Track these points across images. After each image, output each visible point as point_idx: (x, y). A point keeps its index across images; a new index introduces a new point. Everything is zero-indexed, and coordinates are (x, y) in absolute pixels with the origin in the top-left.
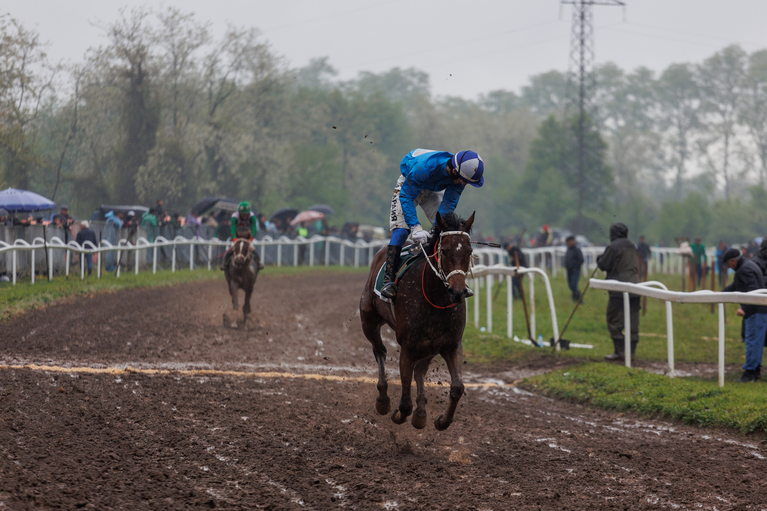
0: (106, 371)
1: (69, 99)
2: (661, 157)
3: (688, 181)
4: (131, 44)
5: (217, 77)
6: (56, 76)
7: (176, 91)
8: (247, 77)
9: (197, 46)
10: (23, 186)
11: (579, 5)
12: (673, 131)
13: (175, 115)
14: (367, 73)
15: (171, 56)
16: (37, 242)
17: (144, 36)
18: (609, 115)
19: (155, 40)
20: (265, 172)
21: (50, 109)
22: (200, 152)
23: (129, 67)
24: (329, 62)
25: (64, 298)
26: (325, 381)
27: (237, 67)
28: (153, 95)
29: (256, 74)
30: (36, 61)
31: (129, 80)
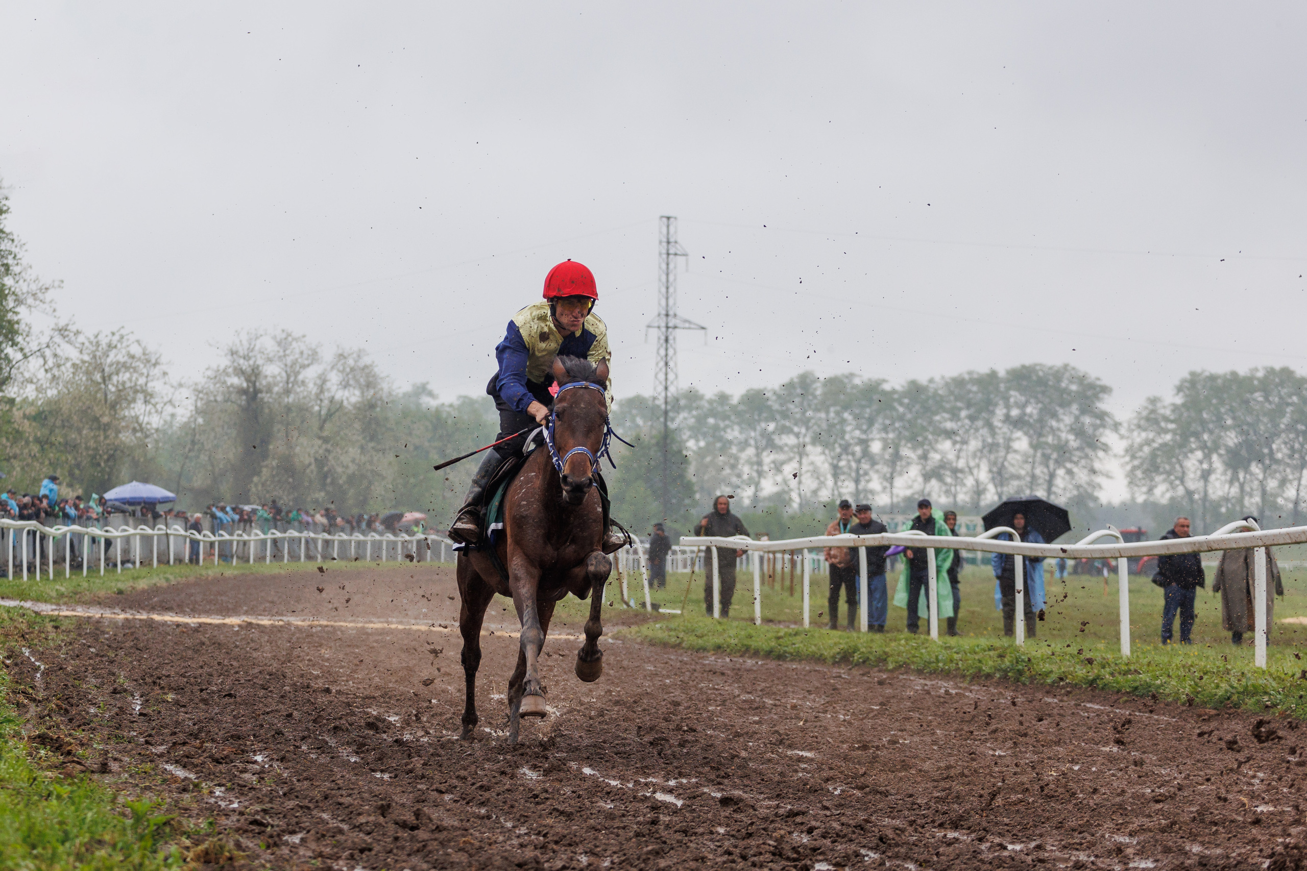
1: (189, 414)
2: (739, 476)
3: (765, 499)
4: (246, 363)
5: (327, 395)
6: (177, 393)
7: (288, 409)
8: (354, 395)
9: (308, 365)
10: (145, 481)
11: (664, 329)
12: (751, 451)
13: (287, 430)
14: (465, 397)
15: (284, 375)
16: (159, 529)
17: (259, 356)
18: (690, 437)
19: (270, 360)
20: (370, 483)
21: (171, 426)
22: (310, 464)
23: (245, 385)
24: (429, 387)
25: (184, 579)
27: (345, 385)
28: (267, 411)
29: (363, 393)
30: (158, 379)
31: (244, 397)
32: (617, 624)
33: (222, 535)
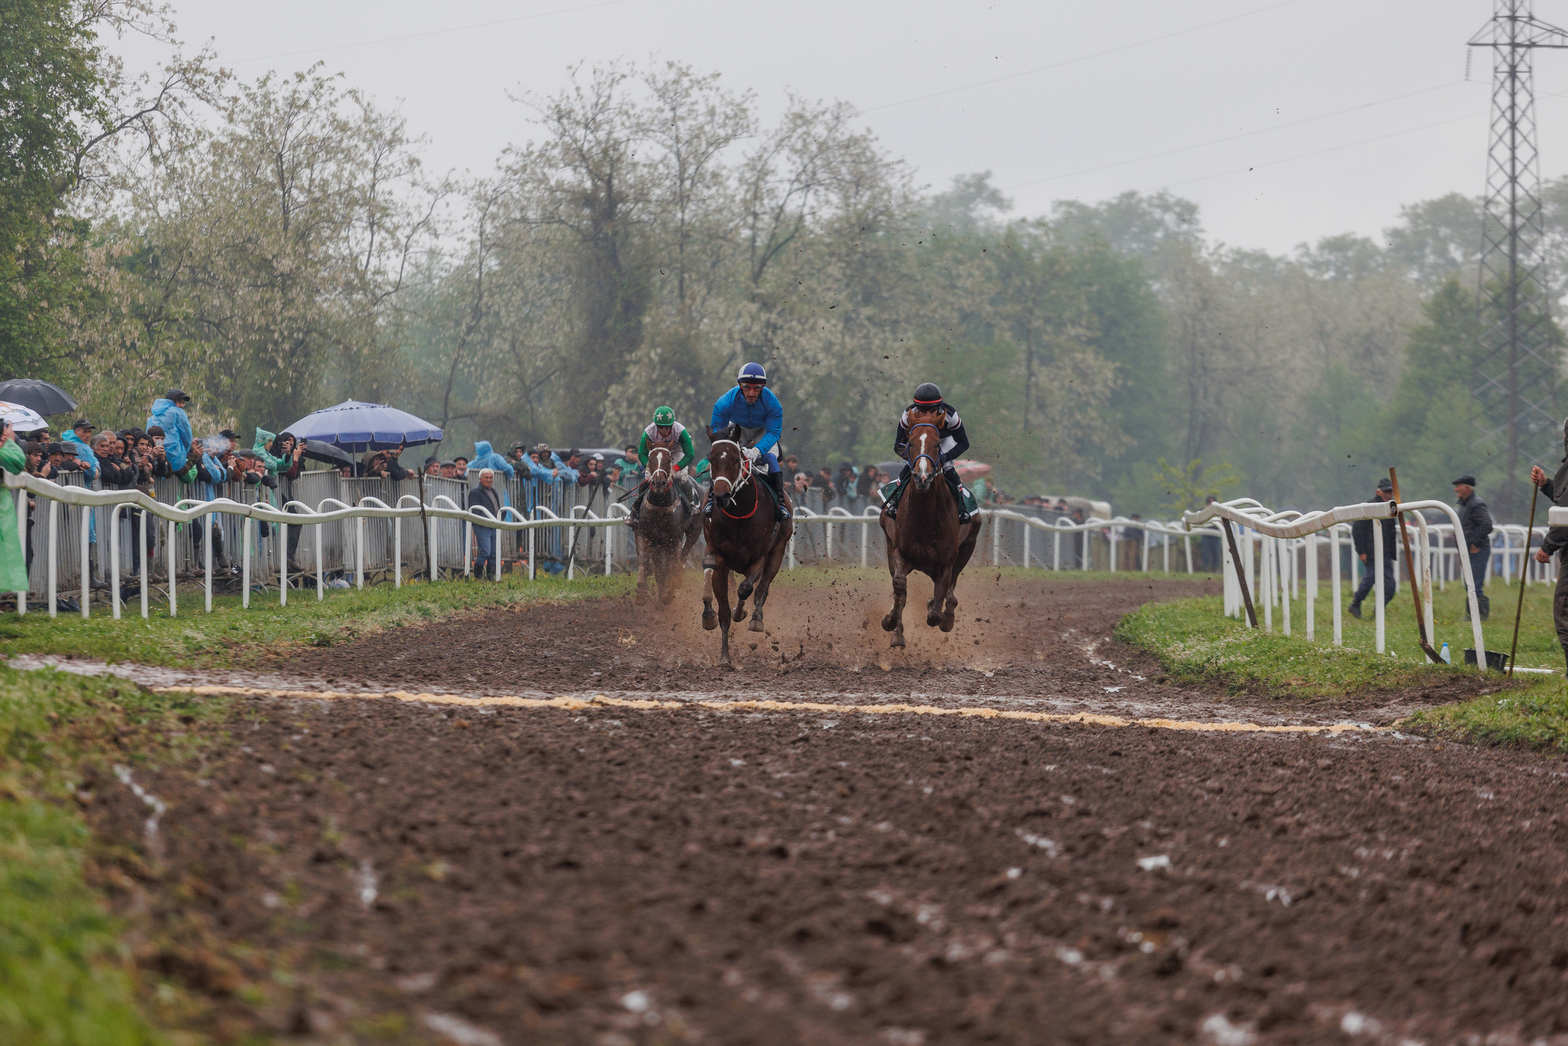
0: (552, 703)
1: (467, 251)
4: (590, 137)
5: (768, 203)
6: (441, 203)
7: (684, 235)
8: (827, 202)
9: (727, 140)
11: (1506, 50)
13: (682, 281)
14: (1072, 204)
15: (673, 160)
16: (406, 503)
17: (618, 121)
19: (642, 129)
20: (865, 396)
21: (429, 276)
22: (733, 356)
23: (588, 184)
24: (992, 183)
25: (462, 611)
27: (807, 182)
28: (636, 240)
29: (846, 199)
30: (398, 174)
32: (1412, 699)
33: (544, 515)
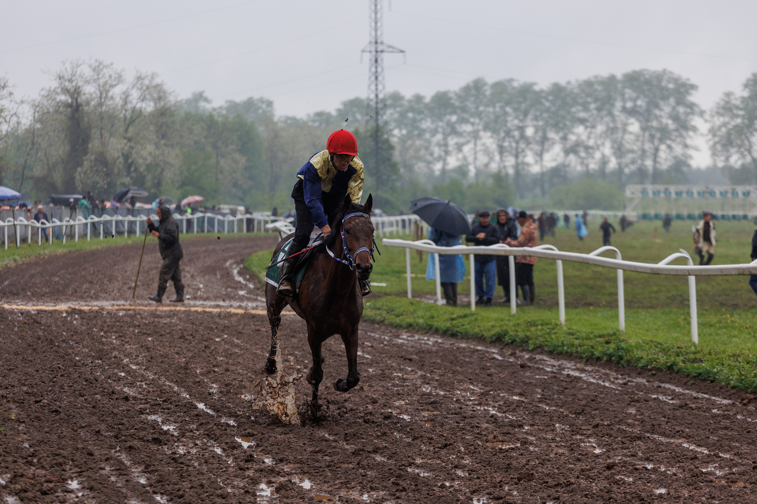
0: (56, 308)
1: (29, 123)
2: (432, 154)
3: (450, 171)
4: (70, 85)
5: (129, 106)
6: (20, 107)
7: (101, 116)
8: (150, 106)
9: (116, 85)
11: (374, 53)
12: (439, 137)
13: (101, 133)
14: (231, 102)
15: (98, 93)
16: (9, 221)
17: (79, 79)
18: (395, 127)
19: (87, 82)
20: (163, 170)
21: (17, 130)
22: (118, 158)
23: (70, 101)
24: (205, 95)
25: (28, 258)
26: (205, 312)
27: (143, 99)
28: (86, 119)
29: (156, 104)
30: (6, 98)
31: (69, 110)
33: (54, 222)
